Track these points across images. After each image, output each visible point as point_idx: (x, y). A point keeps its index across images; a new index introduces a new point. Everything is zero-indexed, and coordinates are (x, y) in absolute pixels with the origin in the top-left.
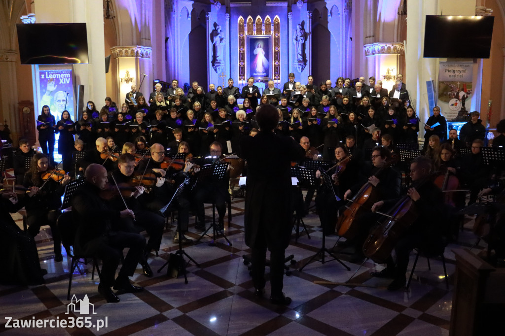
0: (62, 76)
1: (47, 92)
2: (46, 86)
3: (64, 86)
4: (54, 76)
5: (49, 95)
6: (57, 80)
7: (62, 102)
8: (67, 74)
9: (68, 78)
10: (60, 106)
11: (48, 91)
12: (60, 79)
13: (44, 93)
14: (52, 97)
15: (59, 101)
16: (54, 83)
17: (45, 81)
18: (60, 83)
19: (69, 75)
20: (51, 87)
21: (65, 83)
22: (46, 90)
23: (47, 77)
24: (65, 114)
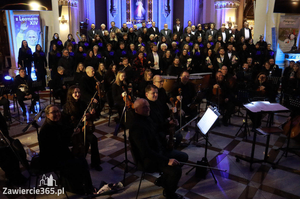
0: (32, 19)
1: (20, 31)
2: (19, 26)
3: (33, 27)
4: (26, 19)
5: (23, 33)
6: (28, 22)
7: (32, 38)
8: (35, 18)
9: (36, 21)
10: (31, 41)
11: (22, 30)
12: (30, 22)
13: (19, 32)
14: (24, 35)
15: (30, 37)
16: (26, 24)
17: (19, 22)
18: (31, 24)
19: (37, 18)
20: (24, 27)
21: (34, 24)
22: (20, 29)
23: (20, 20)
24: (38, 47)
